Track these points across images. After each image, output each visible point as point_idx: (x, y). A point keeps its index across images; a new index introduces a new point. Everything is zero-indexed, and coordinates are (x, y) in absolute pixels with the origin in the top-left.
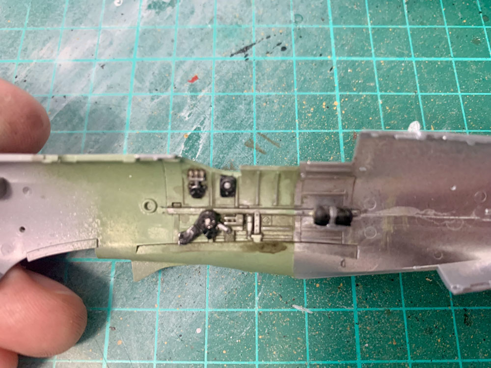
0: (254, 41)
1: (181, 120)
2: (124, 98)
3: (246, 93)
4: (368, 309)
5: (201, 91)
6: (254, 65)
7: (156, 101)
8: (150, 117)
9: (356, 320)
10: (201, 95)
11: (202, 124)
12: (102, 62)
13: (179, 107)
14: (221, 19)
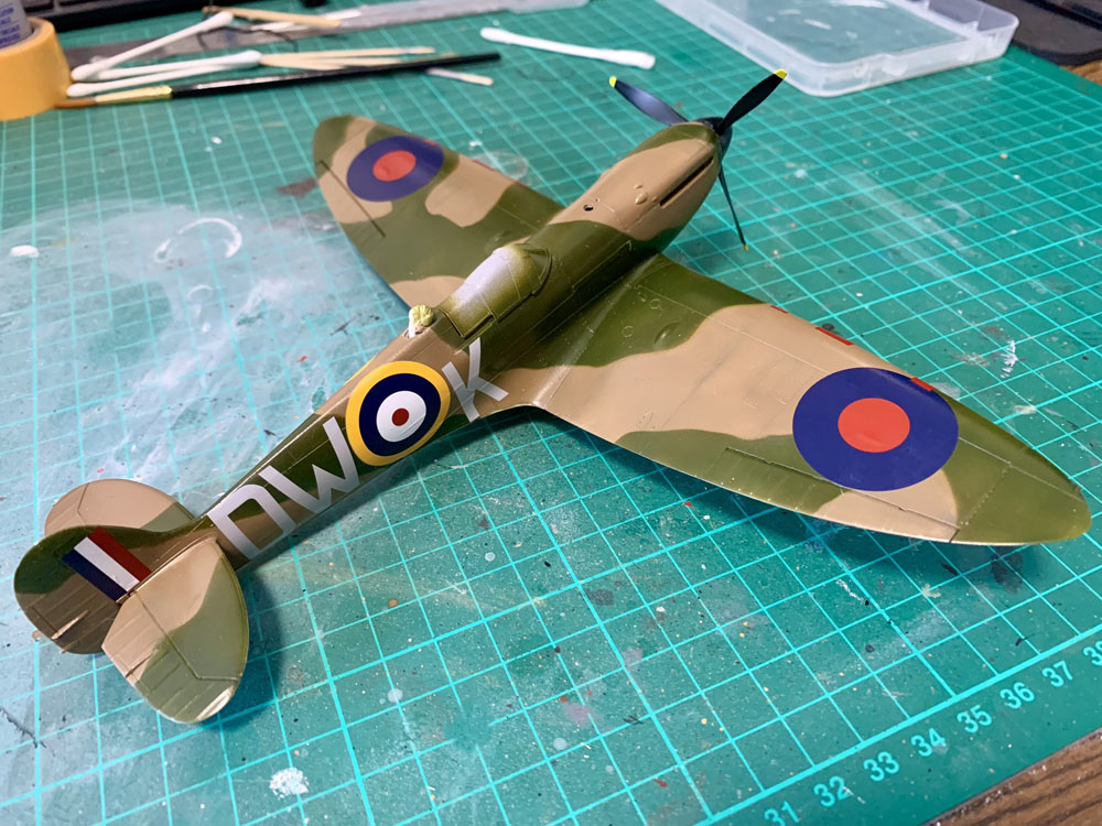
0: (348, 320)
1: (303, 387)
2: (241, 389)
3: (355, 354)
4: (514, 449)
5: (312, 364)
6: (355, 336)
7: (273, 382)
8: (272, 394)
9: (507, 459)
10: (314, 366)
11: (323, 384)
12: (209, 371)
13: (296, 380)
14: (311, 314)
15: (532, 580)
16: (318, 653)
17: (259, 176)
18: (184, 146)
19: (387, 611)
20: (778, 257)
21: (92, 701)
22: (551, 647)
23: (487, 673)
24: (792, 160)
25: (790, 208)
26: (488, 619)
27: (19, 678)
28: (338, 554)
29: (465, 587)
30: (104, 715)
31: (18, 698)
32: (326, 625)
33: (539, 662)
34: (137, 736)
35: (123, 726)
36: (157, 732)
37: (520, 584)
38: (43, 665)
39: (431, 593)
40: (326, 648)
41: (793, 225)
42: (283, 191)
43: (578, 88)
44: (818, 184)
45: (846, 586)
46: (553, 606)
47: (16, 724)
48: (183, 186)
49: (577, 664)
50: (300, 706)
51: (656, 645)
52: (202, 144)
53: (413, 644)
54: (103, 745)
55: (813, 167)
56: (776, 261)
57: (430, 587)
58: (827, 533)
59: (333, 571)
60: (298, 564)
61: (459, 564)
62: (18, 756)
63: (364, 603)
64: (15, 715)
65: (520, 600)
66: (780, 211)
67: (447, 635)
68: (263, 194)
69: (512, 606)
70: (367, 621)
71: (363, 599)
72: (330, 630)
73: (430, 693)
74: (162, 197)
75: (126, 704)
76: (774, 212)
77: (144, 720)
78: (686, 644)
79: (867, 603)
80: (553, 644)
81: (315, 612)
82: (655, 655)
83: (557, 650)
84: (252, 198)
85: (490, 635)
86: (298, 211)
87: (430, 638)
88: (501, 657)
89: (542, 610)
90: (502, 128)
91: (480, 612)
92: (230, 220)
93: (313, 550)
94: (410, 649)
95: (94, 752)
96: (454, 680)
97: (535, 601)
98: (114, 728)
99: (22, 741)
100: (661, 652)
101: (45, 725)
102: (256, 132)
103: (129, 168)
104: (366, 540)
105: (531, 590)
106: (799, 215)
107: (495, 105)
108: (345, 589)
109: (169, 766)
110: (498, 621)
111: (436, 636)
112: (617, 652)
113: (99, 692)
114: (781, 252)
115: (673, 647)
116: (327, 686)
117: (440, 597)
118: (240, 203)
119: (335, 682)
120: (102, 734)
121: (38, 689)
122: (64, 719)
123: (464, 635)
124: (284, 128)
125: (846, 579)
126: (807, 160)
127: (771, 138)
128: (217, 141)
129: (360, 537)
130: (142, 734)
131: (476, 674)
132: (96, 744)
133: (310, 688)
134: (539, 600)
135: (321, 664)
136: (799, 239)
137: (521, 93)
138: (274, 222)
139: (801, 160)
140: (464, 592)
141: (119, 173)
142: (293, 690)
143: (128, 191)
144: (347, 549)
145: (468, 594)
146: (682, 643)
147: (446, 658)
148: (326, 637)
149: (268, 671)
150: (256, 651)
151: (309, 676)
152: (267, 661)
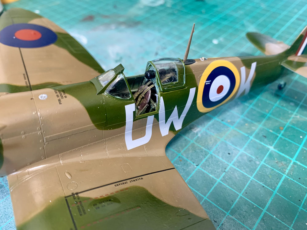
16: (278, 154)
21: (218, 209)
30: (229, 211)
32: (270, 144)
34: (252, 213)
35: (242, 212)
39: (289, 121)
57: (286, 119)
59: (250, 126)
60: (235, 129)
70: (281, 137)
71: (270, 131)
72: (273, 145)
75: (233, 203)
81: (261, 141)
93: (234, 122)
94: (305, 140)
98: (240, 214)
104: (248, 113)
108: (261, 130)
109: (277, 217)
116: (295, 163)
117: (293, 121)
119: (296, 160)
129: (245, 113)
130: (252, 211)
132: (240, 224)
133: (290, 166)
135: (284, 156)
142: (286, 169)
144: (245, 118)
148: (274, 148)
149: (270, 167)
150: (258, 163)
151: (285, 162)
152: (265, 164)
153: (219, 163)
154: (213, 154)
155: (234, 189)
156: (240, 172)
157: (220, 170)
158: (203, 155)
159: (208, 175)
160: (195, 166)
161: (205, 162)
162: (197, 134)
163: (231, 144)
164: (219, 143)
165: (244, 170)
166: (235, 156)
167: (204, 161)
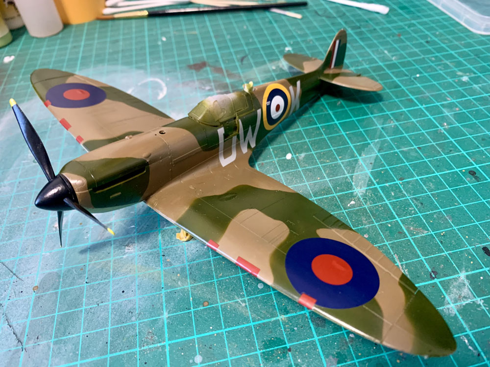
15: (281, 304)
16: (163, 326)
17: (181, 58)
18: (149, 41)
19: (202, 308)
20: (447, 127)
21: (52, 331)
22: (286, 347)
23: (248, 356)
24: (460, 71)
25: (456, 99)
26: (254, 323)
27: (23, 311)
28: (183, 269)
29: (244, 301)
30: (56, 339)
31: (20, 322)
32: (170, 310)
33: (278, 355)
34: (69, 355)
35: (63, 348)
36: (78, 355)
37: (275, 306)
38: (34, 306)
39: (227, 302)
40: (168, 323)
41: (457, 109)
42: (190, 67)
43: (346, 23)
44: (475, 86)
45: (466, 341)
46: (291, 322)
47: (16, 336)
48: (144, 61)
49: (299, 360)
50: (149, 355)
51: (346, 358)
52: (156, 40)
53: (212, 330)
54: (52, 356)
55: (473, 75)
56: (445, 129)
57: (226, 298)
58: (458, 304)
59: (179, 280)
60: (162, 272)
61: (244, 287)
62: (14, 354)
63: (191, 300)
64: (17, 331)
65: (273, 315)
66: (450, 100)
67: (231, 329)
68: (181, 68)
69: (268, 318)
70: (191, 312)
71: (191, 298)
72: (171, 313)
73: (216, 362)
74: (134, 66)
75: (67, 335)
76: (446, 100)
77: (74, 346)
78: (363, 361)
79: (479, 355)
80: (288, 345)
81: (166, 302)
82: (345, 364)
83: (290, 350)
84: (175, 70)
85: (254, 333)
86: (195, 78)
87: (221, 329)
88: (258, 348)
89: (285, 324)
90: (303, 41)
91: (251, 318)
92: (162, 80)
93: (171, 265)
94: (211, 333)
95: (47, 359)
96: (231, 357)
97: (282, 317)
98: (59, 348)
99: (17, 346)
100: (349, 363)
101: (29, 339)
102: (183, 36)
103: (123, 51)
104: (198, 264)
105: (280, 310)
106: (461, 103)
107: (302, 29)
108: (183, 291)
110: (260, 325)
111: (226, 328)
112: (323, 357)
113: (56, 326)
114: (448, 125)
115: (356, 361)
116: (164, 346)
117: (231, 305)
118: (169, 72)
119: (169, 345)
120: (53, 350)
121: (30, 318)
122: (38, 338)
123: (240, 330)
124: (196, 35)
125: (467, 336)
126: (470, 71)
127: (451, 57)
128: (164, 39)
129: (195, 262)
130: (71, 354)
131: (243, 356)
132: (49, 356)
133: (156, 345)
134: (283, 317)
135: (164, 332)
136: (460, 117)
137: (315, 24)
138: (183, 83)
139: (467, 71)
140: (244, 305)
141: (117, 52)
142: (147, 345)
143: (120, 61)
144: (188, 268)
145: (246, 306)
146: (362, 359)
147: (229, 343)
148: (169, 317)
149: (137, 331)
150: (133, 319)
151: (157, 338)
152: (137, 326)
153: (105, 293)
154: (111, 282)
155: (84, 324)
156: (108, 315)
157: (96, 300)
158: (102, 277)
159: (83, 298)
160: (85, 282)
161: (97, 284)
162: (125, 254)
163: (137, 284)
164: (128, 276)
165: (113, 316)
166: (124, 297)
167: (97, 282)
